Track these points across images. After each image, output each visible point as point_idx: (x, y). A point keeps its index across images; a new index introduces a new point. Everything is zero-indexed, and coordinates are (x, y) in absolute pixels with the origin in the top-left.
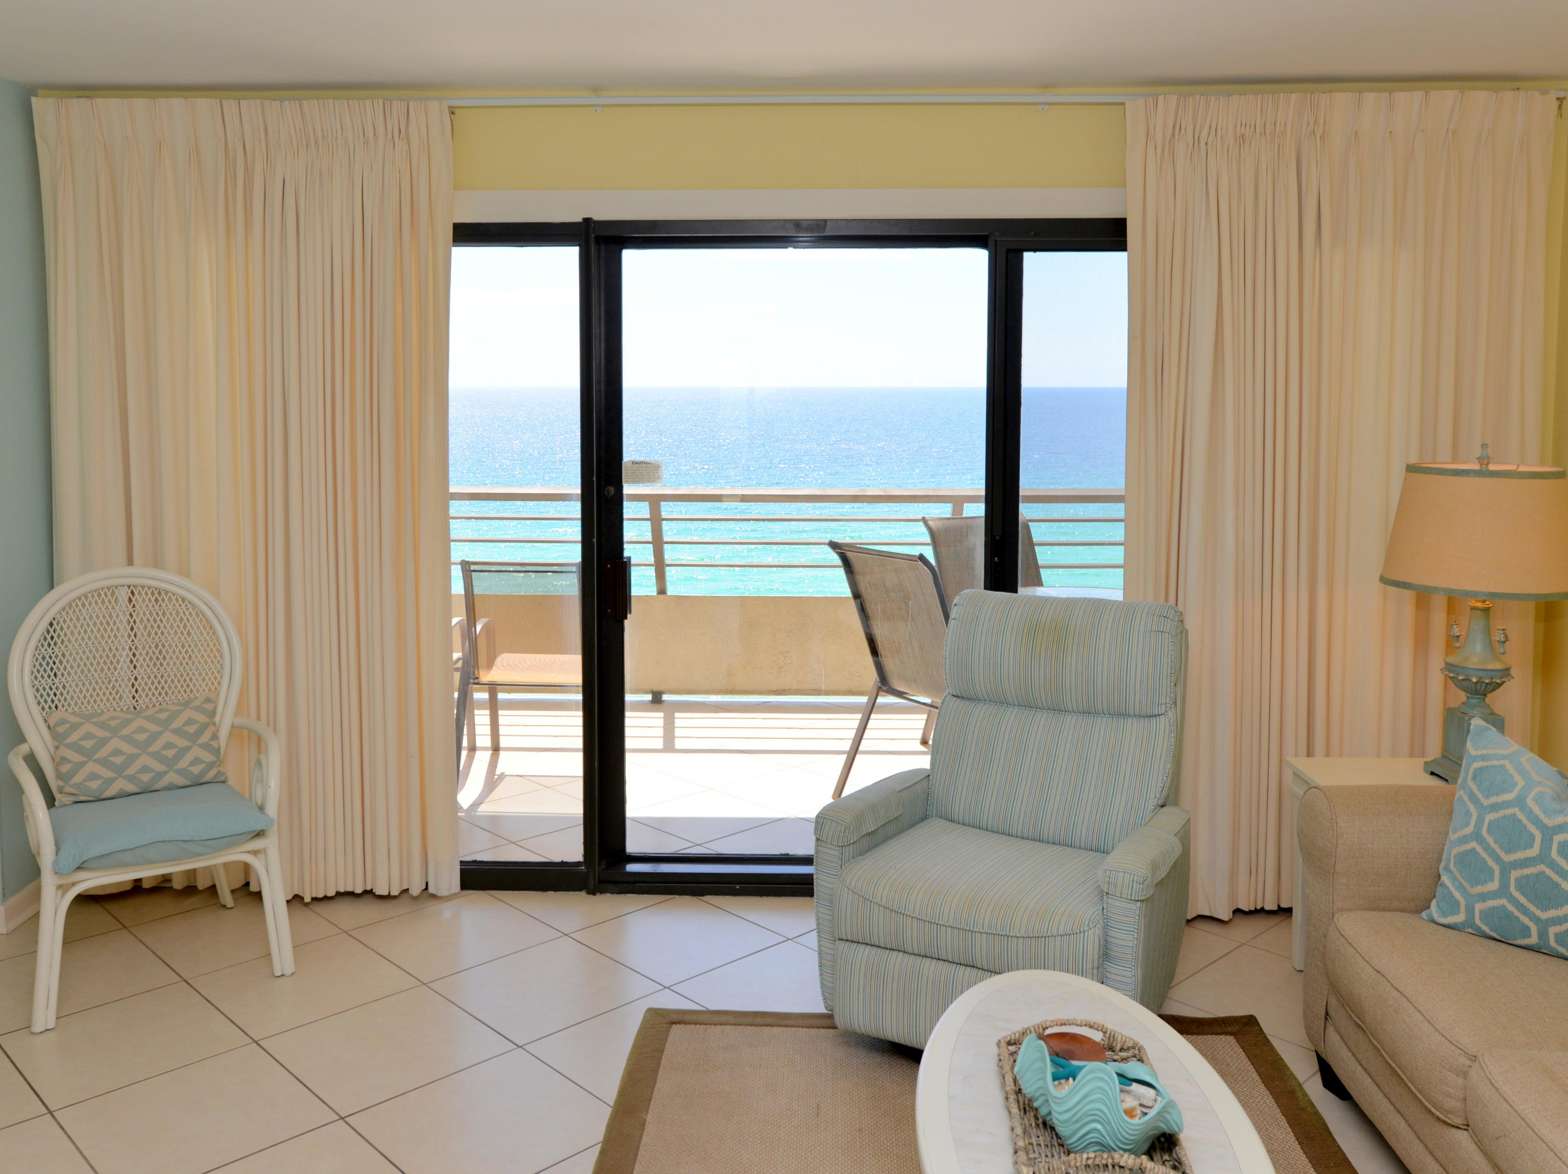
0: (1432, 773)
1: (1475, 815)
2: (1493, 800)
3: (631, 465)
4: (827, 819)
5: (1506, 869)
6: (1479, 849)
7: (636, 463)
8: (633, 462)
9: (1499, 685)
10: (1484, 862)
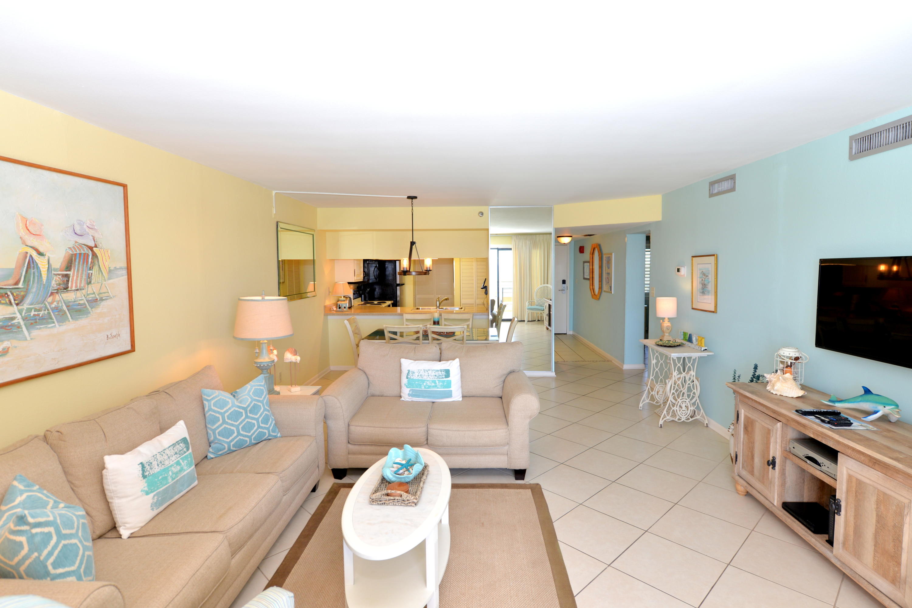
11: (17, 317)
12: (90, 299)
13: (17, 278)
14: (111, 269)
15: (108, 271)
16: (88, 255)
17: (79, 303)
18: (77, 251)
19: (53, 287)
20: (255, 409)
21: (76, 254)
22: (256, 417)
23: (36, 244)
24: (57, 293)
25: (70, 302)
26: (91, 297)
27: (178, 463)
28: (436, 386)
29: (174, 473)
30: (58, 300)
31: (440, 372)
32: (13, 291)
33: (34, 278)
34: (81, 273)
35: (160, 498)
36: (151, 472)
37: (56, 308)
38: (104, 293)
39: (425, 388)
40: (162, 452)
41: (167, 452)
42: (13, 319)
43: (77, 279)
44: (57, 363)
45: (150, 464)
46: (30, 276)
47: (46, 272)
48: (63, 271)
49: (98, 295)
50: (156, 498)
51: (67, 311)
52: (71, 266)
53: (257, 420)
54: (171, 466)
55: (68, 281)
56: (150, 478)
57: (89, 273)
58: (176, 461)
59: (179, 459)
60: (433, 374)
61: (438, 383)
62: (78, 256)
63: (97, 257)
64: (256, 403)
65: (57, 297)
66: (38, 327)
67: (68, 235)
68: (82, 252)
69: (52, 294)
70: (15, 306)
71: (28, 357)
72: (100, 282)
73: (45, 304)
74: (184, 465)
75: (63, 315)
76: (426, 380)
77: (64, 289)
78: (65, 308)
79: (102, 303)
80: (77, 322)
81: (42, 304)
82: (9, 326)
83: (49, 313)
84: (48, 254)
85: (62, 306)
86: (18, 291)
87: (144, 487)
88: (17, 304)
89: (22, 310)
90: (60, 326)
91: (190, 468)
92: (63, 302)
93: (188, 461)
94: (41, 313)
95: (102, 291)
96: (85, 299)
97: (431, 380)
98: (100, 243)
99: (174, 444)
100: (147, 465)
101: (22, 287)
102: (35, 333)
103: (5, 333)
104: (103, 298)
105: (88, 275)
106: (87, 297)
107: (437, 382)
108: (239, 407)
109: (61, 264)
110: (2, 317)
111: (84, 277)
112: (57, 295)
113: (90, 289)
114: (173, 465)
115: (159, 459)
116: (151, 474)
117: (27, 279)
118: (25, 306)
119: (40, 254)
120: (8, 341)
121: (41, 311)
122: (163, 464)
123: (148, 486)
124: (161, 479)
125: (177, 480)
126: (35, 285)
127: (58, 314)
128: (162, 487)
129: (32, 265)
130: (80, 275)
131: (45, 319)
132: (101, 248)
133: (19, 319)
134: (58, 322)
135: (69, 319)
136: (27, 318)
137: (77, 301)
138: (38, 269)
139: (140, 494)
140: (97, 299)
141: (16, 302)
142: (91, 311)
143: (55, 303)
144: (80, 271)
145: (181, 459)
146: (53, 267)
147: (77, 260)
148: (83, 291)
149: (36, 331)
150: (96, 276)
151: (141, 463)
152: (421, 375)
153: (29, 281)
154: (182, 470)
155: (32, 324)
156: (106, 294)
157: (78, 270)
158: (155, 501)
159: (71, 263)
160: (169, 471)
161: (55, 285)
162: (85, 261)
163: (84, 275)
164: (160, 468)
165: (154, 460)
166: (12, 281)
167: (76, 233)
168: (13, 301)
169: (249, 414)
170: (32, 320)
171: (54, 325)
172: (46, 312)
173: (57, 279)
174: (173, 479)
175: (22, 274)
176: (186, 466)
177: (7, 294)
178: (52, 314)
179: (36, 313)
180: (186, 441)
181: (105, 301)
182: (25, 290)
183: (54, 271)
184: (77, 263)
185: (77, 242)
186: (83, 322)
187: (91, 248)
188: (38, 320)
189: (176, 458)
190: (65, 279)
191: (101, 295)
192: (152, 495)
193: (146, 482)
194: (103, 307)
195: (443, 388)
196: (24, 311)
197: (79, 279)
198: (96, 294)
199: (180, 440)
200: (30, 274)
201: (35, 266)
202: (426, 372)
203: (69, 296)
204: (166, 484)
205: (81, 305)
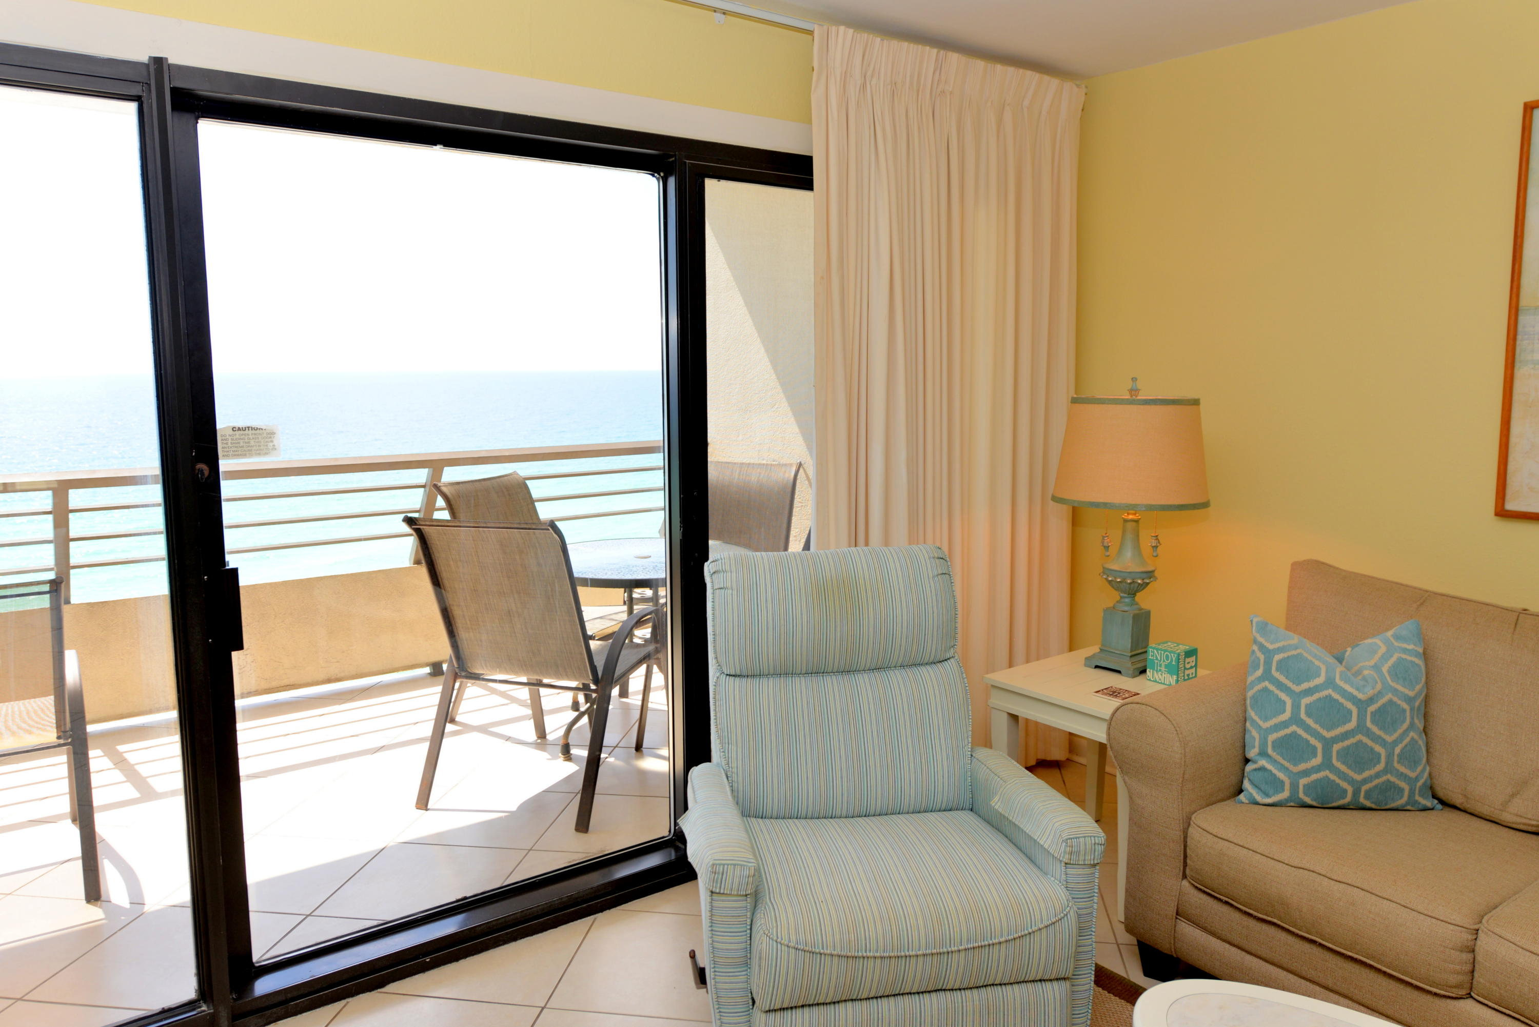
0: (1097, 667)
1: (1289, 702)
2: (1305, 686)
3: (231, 432)
4: (728, 865)
5: (1328, 744)
6: (1300, 732)
7: (239, 429)
8: (233, 429)
9: (1148, 584)
10: (1307, 742)
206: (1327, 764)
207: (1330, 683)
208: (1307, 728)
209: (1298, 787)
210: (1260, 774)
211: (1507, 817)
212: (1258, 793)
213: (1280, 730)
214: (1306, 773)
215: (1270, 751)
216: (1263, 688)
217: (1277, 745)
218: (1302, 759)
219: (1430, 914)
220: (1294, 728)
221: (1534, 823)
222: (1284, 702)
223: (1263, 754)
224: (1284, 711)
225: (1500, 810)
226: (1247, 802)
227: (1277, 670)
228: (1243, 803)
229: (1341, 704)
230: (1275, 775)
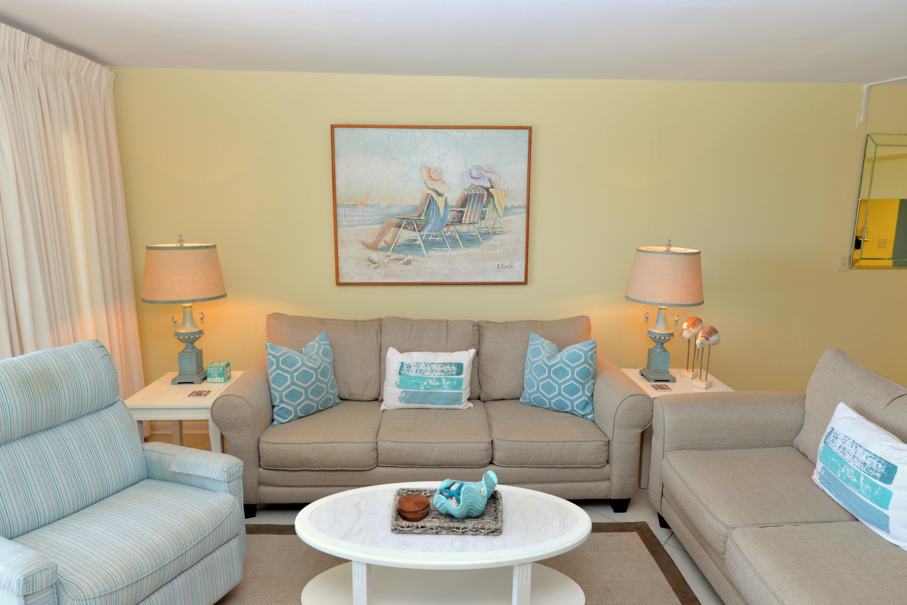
1: (289, 376)
2: (294, 368)
5: (306, 389)
6: (295, 388)
9: (199, 338)
10: (299, 391)
11: (418, 240)
12: (482, 232)
13: (420, 212)
14: (507, 207)
15: (504, 209)
16: (483, 195)
17: (471, 235)
18: (472, 192)
19: (449, 220)
20: (560, 372)
21: (472, 194)
22: (560, 382)
23: (436, 187)
24: (452, 225)
25: (463, 233)
26: (483, 230)
27: (439, 380)
28: (857, 486)
29: (430, 385)
30: (452, 230)
31: (875, 462)
32: (417, 221)
33: (433, 212)
34: (475, 210)
35: (408, 397)
36: (407, 373)
37: (450, 236)
38: (498, 228)
39: (841, 477)
40: (428, 363)
41: (434, 367)
42: (416, 240)
43: (470, 215)
44: (448, 278)
45: (409, 366)
46: (431, 211)
47: (443, 209)
48: (458, 208)
49: (491, 229)
50: (404, 394)
51: (459, 239)
52: (466, 204)
53: (560, 385)
54: (430, 378)
55: (462, 216)
56: (404, 377)
57: (483, 210)
58: (438, 377)
59: (442, 377)
60: (863, 458)
61: (862, 482)
62: (473, 196)
63: (492, 196)
64: (563, 366)
65: (452, 228)
66: (434, 248)
67: (464, 179)
68: (478, 192)
69: (447, 225)
70: (417, 231)
71: (425, 269)
72: (494, 218)
73: (441, 232)
74: (446, 384)
75: (455, 242)
76: (847, 463)
77: (458, 222)
78: (457, 237)
79: (494, 237)
80: (468, 249)
81: (438, 232)
82: (413, 245)
83: (444, 240)
84: (445, 195)
85: (455, 235)
86: (421, 222)
87: (397, 381)
88: (419, 231)
89: (423, 235)
90: (452, 250)
91: (452, 389)
92: (456, 232)
93: (452, 383)
94: (437, 239)
95: (495, 226)
96: (477, 232)
97: (855, 467)
98: (497, 184)
99: (446, 363)
100: (406, 366)
101: (424, 218)
102: (431, 253)
103: (410, 249)
104: (497, 232)
105: (482, 212)
106: (480, 230)
107: (862, 479)
108: (544, 363)
109: (457, 202)
110: (408, 238)
111: (477, 213)
112: (452, 227)
113: (483, 224)
114: (433, 379)
115: (421, 367)
116: (407, 374)
117: (428, 213)
118: (425, 233)
119: (440, 195)
120: (411, 255)
121: (437, 237)
122: (422, 373)
123: (400, 381)
124: (413, 382)
125: (431, 393)
126: (434, 218)
127: (451, 241)
128: (411, 389)
129: (432, 203)
130: (473, 211)
131: (440, 243)
132: (498, 189)
133: (419, 242)
134: (451, 247)
135: (460, 246)
136: (426, 241)
137: (470, 233)
138: (436, 206)
139: (394, 384)
140: (490, 233)
141: (419, 229)
142: (482, 242)
143: (449, 233)
144: (474, 208)
145: (445, 378)
146: (449, 205)
147: (472, 200)
148: (476, 225)
149: (432, 251)
150: (490, 213)
151: (402, 363)
152: (844, 449)
153: (429, 215)
154: (441, 386)
155: (429, 246)
156: (500, 229)
157: (473, 207)
158: (403, 396)
159: (466, 202)
160: (425, 381)
161: (451, 219)
162: (480, 200)
163: (478, 212)
164: (417, 374)
165: (415, 366)
166: (416, 214)
167: (472, 177)
168: (416, 228)
169: (552, 375)
170: (430, 243)
171: (447, 249)
172: (441, 239)
173: (453, 214)
174: (425, 389)
175: (424, 209)
176: (447, 386)
177: (412, 223)
178: (446, 240)
179: (433, 238)
180: (460, 366)
181: (498, 235)
182: (425, 221)
183: (450, 208)
184: (472, 202)
185: (473, 184)
186: (474, 250)
187: (487, 189)
188: (434, 244)
189: (439, 375)
190: (460, 214)
191: (494, 230)
192: (401, 390)
193: (400, 378)
194: (496, 240)
195: (871, 500)
196: (424, 236)
197: (473, 214)
198: (489, 228)
199: (455, 363)
200: (431, 209)
201: (435, 203)
202: (854, 448)
203: (463, 228)
204: (416, 389)
205: (473, 236)
206: (307, 398)
207: (303, 364)
208: (298, 386)
209: (297, 411)
210: (281, 411)
211: (365, 398)
212: (281, 419)
213: (287, 389)
214: (299, 404)
215: (284, 399)
216: (277, 373)
217: (287, 396)
218: (298, 399)
219: (362, 442)
220: (293, 387)
221: (373, 397)
222: (287, 377)
223: (281, 401)
224: (288, 381)
225: (362, 396)
226: (278, 424)
227: (282, 364)
228: (276, 425)
229: (309, 372)
230: (288, 409)
